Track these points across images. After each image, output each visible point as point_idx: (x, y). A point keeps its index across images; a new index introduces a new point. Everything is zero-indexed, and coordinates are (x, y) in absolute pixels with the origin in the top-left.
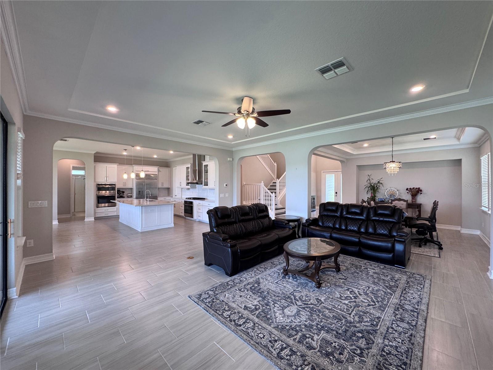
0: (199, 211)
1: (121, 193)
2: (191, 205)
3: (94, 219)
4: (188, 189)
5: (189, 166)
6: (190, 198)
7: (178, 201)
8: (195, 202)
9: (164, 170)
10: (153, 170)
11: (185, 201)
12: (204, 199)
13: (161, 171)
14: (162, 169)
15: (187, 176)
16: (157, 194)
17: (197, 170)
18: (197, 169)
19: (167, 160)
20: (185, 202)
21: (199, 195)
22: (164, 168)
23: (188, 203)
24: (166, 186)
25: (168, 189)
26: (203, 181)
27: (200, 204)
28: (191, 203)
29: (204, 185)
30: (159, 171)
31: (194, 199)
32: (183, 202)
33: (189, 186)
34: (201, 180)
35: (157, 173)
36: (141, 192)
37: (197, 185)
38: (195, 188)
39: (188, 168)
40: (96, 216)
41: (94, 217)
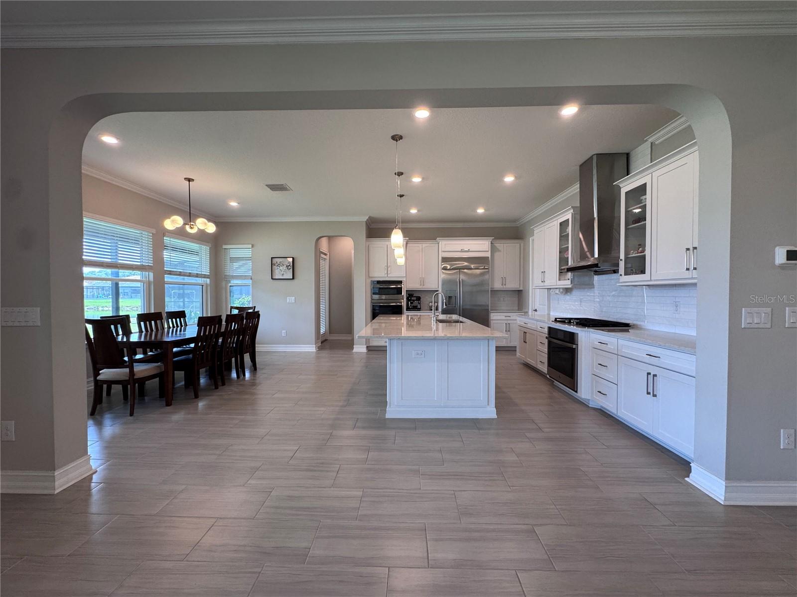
0: (602, 372)
1: (414, 301)
2: (569, 345)
3: (365, 349)
4: (567, 291)
5: (568, 216)
6: (569, 321)
7: (533, 327)
8: (586, 338)
9: (507, 248)
10: (478, 247)
11: (550, 328)
12: (627, 325)
13: (499, 251)
14: (501, 245)
15: (563, 251)
16: (488, 306)
17: (594, 219)
18: (596, 215)
19: (515, 221)
20: (552, 333)
21: (604, 309)
22: (508, 241)
23: (561, 336)
24: (512, 285)
25: (519, 292)
26: (622, 256)
27: (603, 347)
28: (572, 337)
29: (625, 274)
30: (493, 249)
31: (585, 323)
32: (546, 330)
33: (569, 282)
34: (614, 254)
35: (488, 255)
36: (453, 299)
37: (596, 278)
38: (591, 286)
39: (563, 225)
40: (370, 345)
41: (365, 346)
